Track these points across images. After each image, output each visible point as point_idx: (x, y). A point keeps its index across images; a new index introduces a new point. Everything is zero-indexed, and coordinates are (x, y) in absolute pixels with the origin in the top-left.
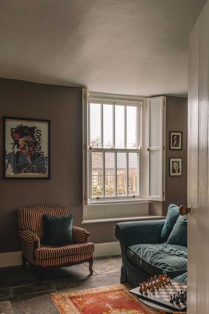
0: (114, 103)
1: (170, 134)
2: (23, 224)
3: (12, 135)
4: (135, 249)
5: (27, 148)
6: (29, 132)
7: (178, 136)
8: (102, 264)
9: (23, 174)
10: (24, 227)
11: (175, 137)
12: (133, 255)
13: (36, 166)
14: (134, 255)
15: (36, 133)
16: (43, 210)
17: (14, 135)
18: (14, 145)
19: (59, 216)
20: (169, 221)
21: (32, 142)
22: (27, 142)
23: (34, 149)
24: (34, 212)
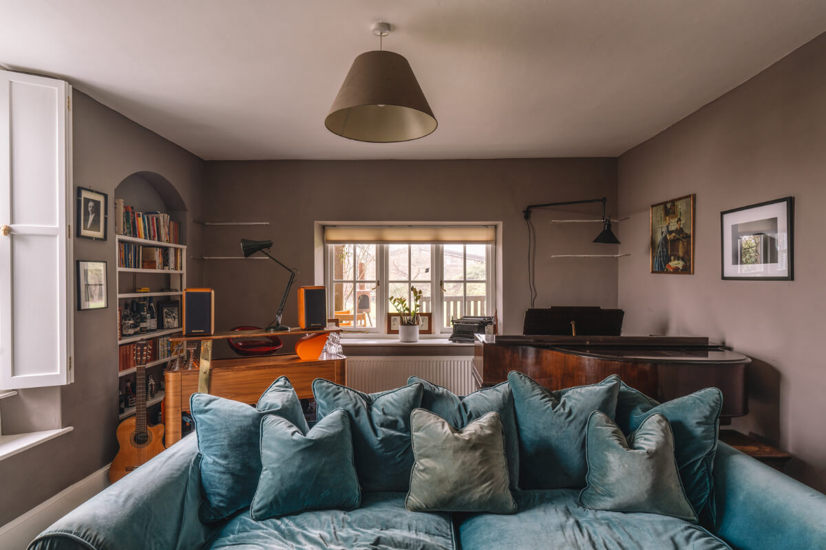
1: (80, 195)
7: (97, 203)
11: (91, 204)
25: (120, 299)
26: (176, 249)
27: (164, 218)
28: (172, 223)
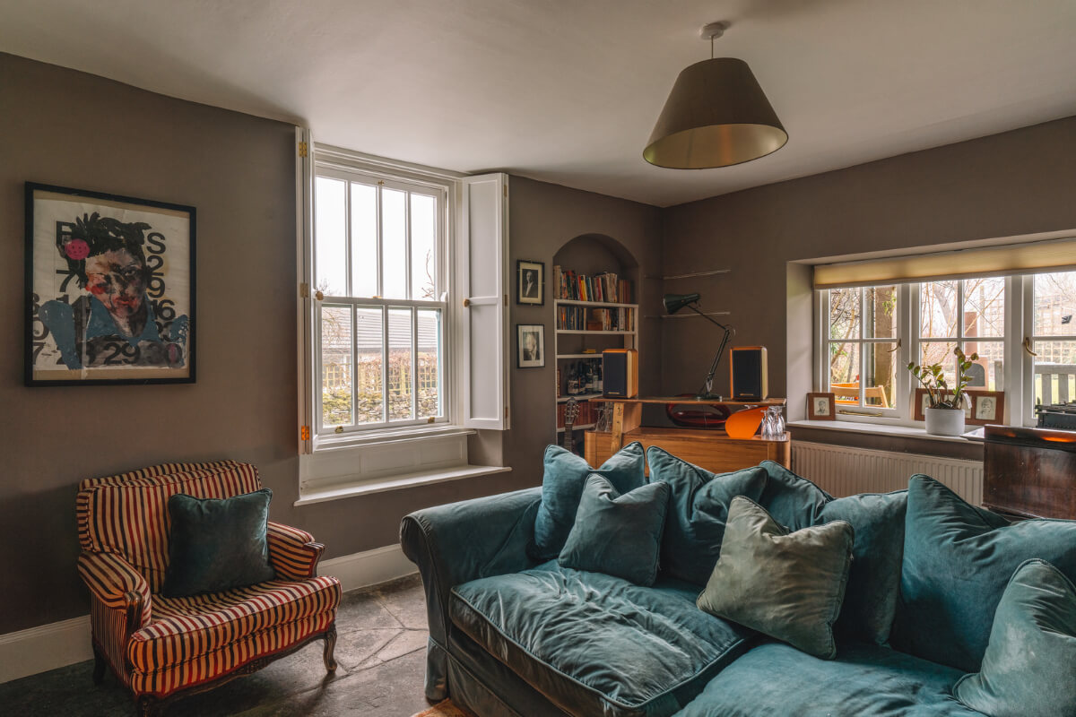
0: (380, 183)
1: (518, 267)
2: (93, 535)
3: (59, 242)
4: (476, 597)
5: (116, 286)
6: (122, 237)
7: (535, 273)
8: (357, 624)
9: (101, 368)
10: (96, 543)
11: (529, 274)
12: (472, 621)
13: (147, 344)
14: (476, 622)
15: (147, 243)
16: (171, 481)
17: (69, 243)
18: (67, 275)
19: (224, 498)
20: (555, 496)
21: (134, 269)
22: (114, 267)
23: (139, 291)
24: (137, 490)
25: (558, 359)
26: (627, 310)
27: (611, 278)
28: (621, 283)
